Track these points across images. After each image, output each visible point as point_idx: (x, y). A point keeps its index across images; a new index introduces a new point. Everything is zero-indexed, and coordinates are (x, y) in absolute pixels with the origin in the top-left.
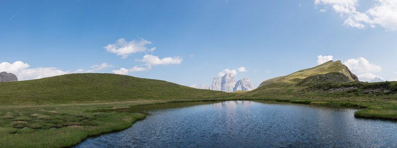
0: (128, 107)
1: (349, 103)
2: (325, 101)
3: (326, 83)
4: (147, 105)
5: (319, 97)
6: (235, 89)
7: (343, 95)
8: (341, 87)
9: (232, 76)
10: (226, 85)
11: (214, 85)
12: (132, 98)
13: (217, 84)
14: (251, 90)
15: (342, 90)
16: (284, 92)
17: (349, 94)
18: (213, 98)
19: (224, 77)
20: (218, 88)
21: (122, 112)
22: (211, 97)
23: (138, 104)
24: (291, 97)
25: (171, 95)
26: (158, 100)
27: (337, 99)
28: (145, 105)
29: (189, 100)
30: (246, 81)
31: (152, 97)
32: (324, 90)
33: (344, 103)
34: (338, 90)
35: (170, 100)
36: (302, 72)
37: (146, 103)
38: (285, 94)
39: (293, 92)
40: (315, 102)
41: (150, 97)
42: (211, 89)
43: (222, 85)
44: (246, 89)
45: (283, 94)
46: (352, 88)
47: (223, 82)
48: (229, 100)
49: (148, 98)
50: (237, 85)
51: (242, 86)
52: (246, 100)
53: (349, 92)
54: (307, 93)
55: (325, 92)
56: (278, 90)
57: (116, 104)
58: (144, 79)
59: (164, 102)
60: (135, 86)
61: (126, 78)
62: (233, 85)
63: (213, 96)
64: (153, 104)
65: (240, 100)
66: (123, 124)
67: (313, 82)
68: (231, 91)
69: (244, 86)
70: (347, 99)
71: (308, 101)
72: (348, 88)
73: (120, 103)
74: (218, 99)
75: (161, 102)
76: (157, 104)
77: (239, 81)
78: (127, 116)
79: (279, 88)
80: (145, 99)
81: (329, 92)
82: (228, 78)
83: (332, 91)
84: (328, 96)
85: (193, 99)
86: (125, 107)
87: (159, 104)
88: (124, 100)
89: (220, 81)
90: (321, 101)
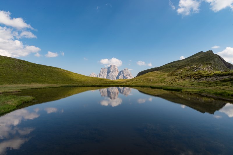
0: (18, 90)
1: (225, 92)
2: (196, 89)
3: (197, 73)
4: (40, 88)
5: (189, 86)
6: (118, 77)
7: (216, 84)
8: (214, 76)
9: (116, 67)
10: (110, 74)
11: (101, 74)
12: (25, 82)
13: (104, 73)
14: (130, 79)
15: (215, 79)
16: (158, 81)
17: (225, 83)
18: (100, 84)
19: (110, 67)
20: (104, 76)
21: (8, 95)
22: (98, 83)
23: (31, 88)
24: (164, 85)
25: (64, 81)
26: (52, 85)
27: (210, 88)
28: (38, 88)
29: (80, 85)
30: (127, 71)
31: (46, 82)
32: (196, 79)
33: (219, 92)
34: (211, 79)
35: (63, 85)
36: (173, 64)
37: (39, 87)
38: (158, 82)
39: (165, 80)
40: (186, 90)
41: (45, 81)
42: (99, 77)
43: (108, 74)
44: (126, 78)
45: (156, 82)
46: (228, 77)
47: (109, 72)
48: (112, 86)
49: (42, 82)
50: (119, 75)
51: (124, 75)
52: (126, 86)
53: (224, 81)
54: (178, 82)
55: (196, 81)
56: (152, 79)
57: (5, 87)
58: (40, 65)
59: (58, 86)
60: (30, 71)
61: (21, 62)
62: (116, 74)
63: (100, 82)
64: (46, 88)
65: (121, 86)
66: (4, 108)
67: (184, 72)
68: (115, 79)
69: (125, 75)
70: (221, 88)
71: (180, 88)
72: (223, 77)
73: (10, 86)
74: (104, 85)
75: (54, 86)
76: (50, 88)
77: (121, 72)
78: (13, 99)
79: (154, 78)
80: (40, 83)
81: (201, 81)
82: (112, 68)
83: (204, 80)
84: (199, 84)
85: (84, 84)
86: (14, 90)
87: (52, 88)
88: (16, 83)
89: (106, 70)
90: (192, 89)
